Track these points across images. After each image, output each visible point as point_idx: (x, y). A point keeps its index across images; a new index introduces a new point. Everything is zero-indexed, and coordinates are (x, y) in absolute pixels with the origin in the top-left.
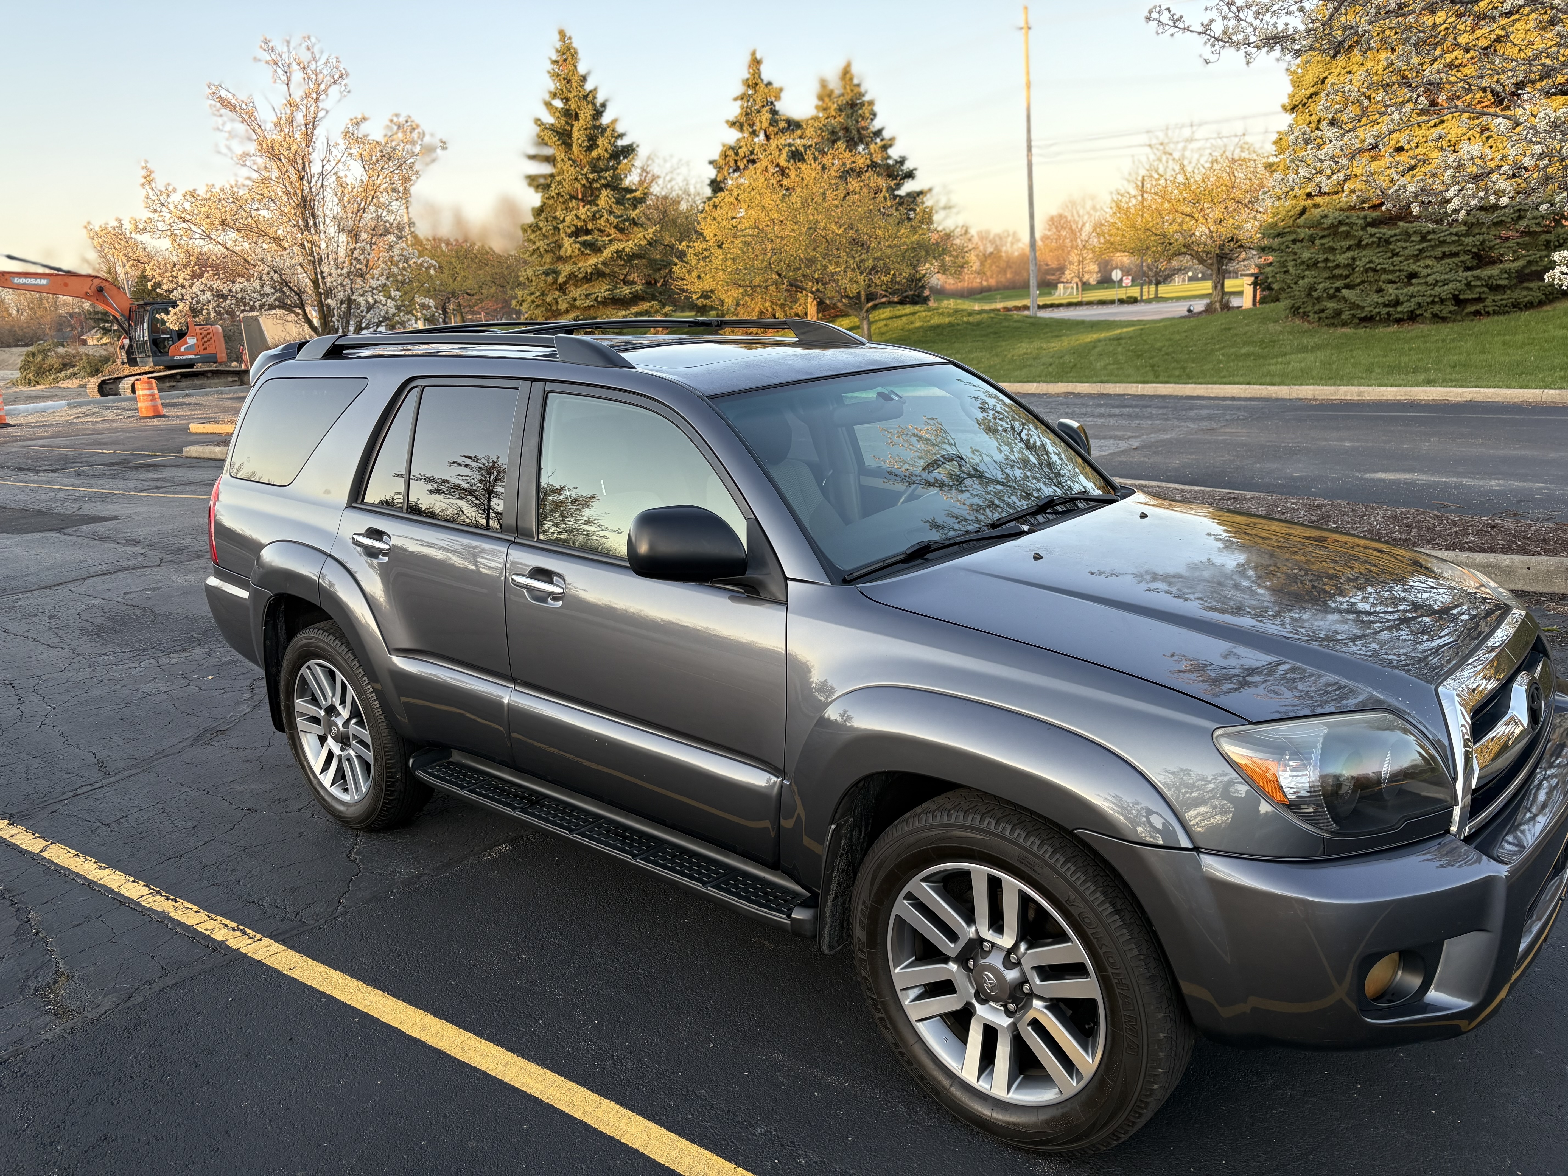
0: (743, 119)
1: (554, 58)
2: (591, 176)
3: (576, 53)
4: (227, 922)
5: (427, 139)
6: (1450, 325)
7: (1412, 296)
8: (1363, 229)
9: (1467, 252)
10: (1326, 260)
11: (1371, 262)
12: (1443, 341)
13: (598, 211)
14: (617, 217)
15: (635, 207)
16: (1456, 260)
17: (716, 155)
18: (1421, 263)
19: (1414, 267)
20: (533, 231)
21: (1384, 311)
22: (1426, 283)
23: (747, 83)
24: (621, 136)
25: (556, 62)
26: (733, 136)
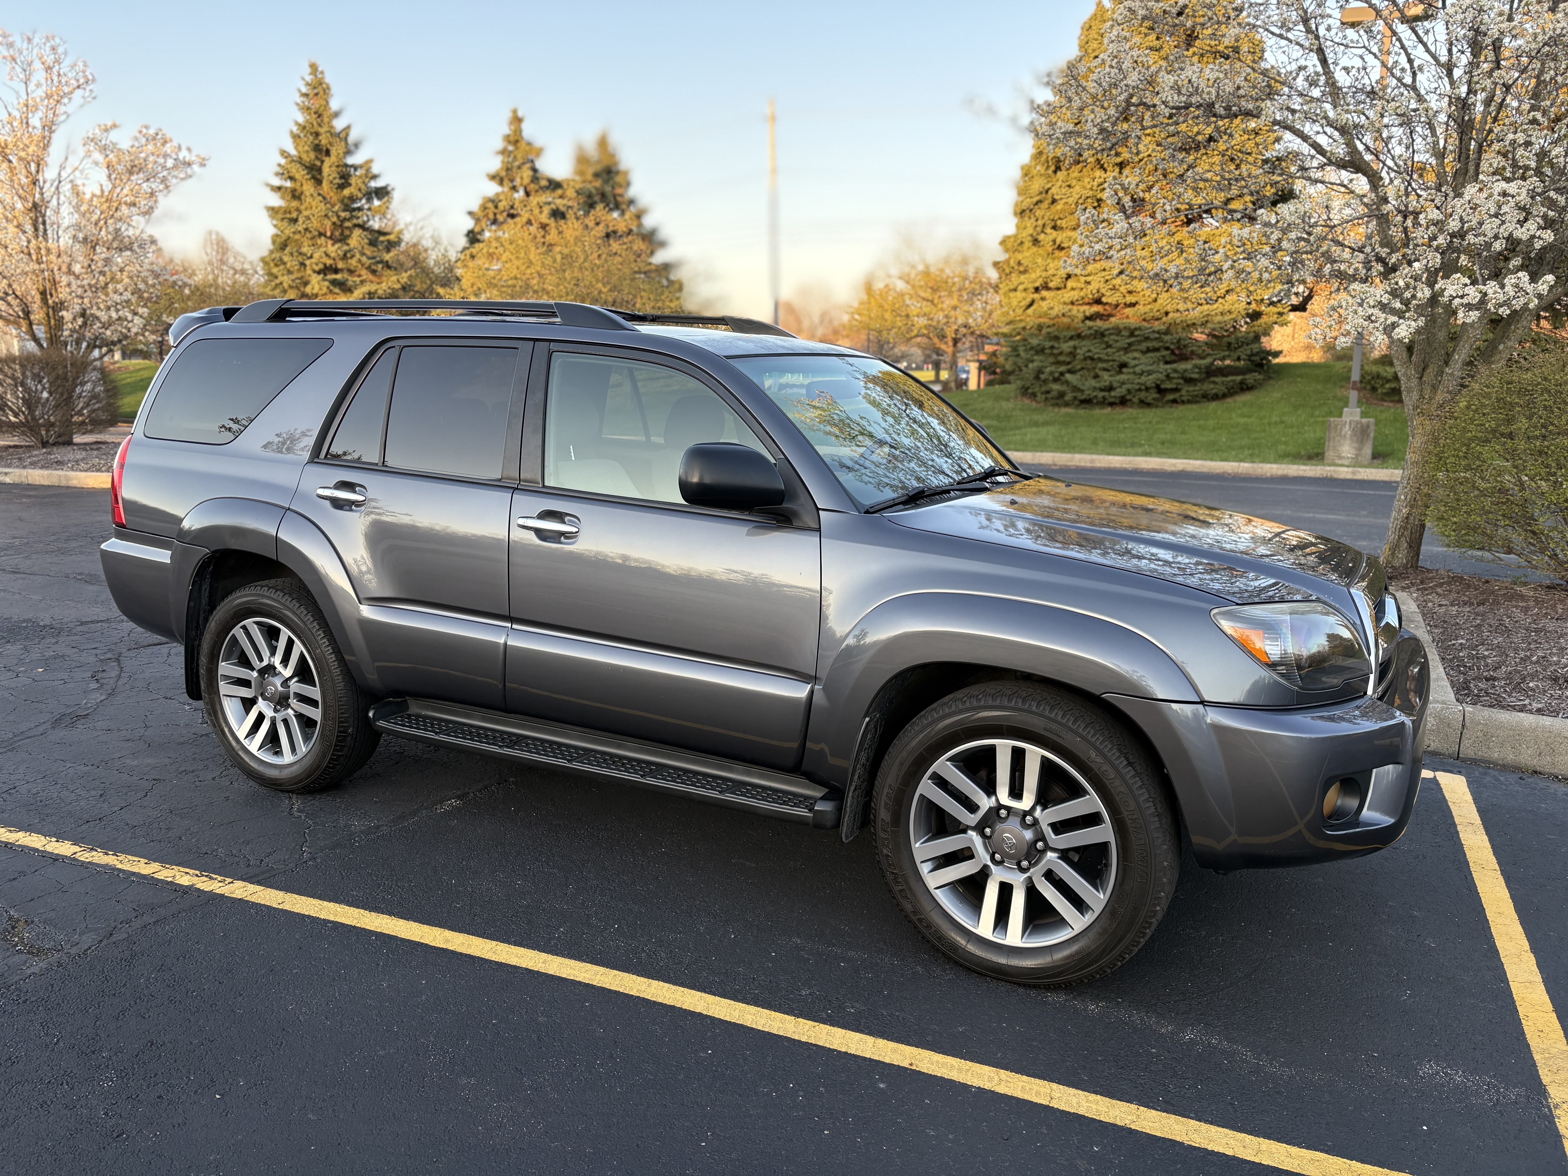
0: (503, 173)
1: (304, 90)
2: (343, 214)
3: (328, 88)
4: (187, 870)
5: (183, 155)
6: (1154, 410)
7: (1123, 383)
8: (1083, 321)
9: (1167, 349)
10: (1052, 347)
11: (1089, 351)
12: (1150, 423)
13: (350, 251)
14: (369, 258)
15: (388, 250)
16: (1157, 354)
17: (475, 206)
18: (1130, 355)
19: (1125, 358)
20: (276, 265)
21: (1101, 394)
22: (1134, 373)
23: (507, 138)
24: (375, 177)
25: (306, 95)
26: (493, 189)
